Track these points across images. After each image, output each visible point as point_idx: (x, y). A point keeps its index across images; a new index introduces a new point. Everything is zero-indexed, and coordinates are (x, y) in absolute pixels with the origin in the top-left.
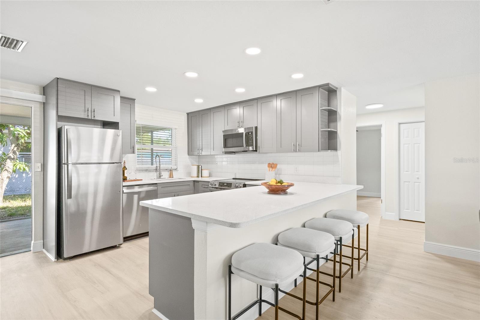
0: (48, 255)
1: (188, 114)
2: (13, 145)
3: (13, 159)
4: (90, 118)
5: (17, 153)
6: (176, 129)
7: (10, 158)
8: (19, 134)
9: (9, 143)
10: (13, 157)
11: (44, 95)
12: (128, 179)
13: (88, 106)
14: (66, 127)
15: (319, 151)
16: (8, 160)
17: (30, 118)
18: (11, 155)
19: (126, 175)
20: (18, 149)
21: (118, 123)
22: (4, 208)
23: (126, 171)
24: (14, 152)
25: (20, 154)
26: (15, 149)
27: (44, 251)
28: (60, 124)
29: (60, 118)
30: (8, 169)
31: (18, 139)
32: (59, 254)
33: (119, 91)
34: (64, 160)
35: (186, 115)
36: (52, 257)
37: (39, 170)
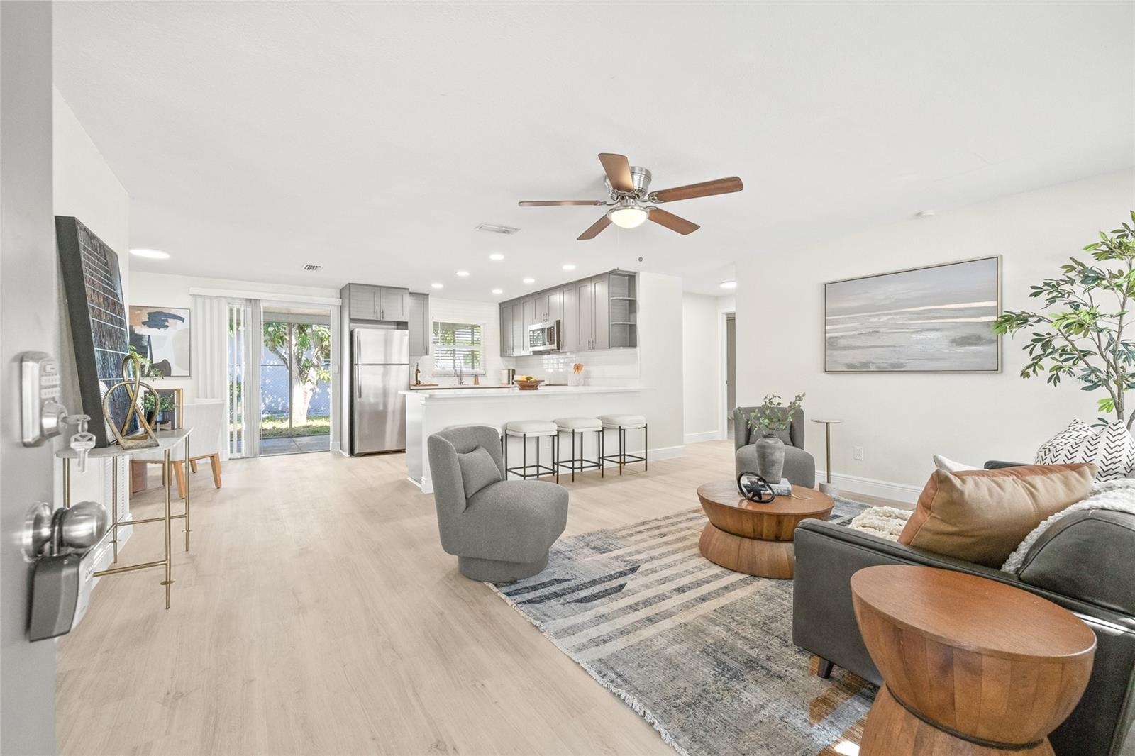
0: (344, 453)
1: (500, 304)
2: (317, 349)
3: (317, 366)
4: (379, 319)
5: (321, 358)
6: (484, 324)
7: (313, 365)
8: (323, 334)
9: (313, 346)
10: (316, 364)
11: (341, 298)
12: (421, 384)
13: (377, 307)
14: (357, 330)
15: (609, 348)
16: (312, 368)
17: (329, 316)
18: (315, 362)
19: (419, 379)
20: (322, 353)
21: (407, 323)
22: (308, 427)
23: (419, 374)
24: (318, 358)
25: (325, 361)
26: (319, 352)
27: (341, 451)
28: (353, 325)
29: (352, 320)
30: (311, 378)
31: (322, 340)
32: (352, 452)
33: (408, 289)
34: (355, 362)
35: (498, 306)
36: (346, 454)
37: (337, 371)
